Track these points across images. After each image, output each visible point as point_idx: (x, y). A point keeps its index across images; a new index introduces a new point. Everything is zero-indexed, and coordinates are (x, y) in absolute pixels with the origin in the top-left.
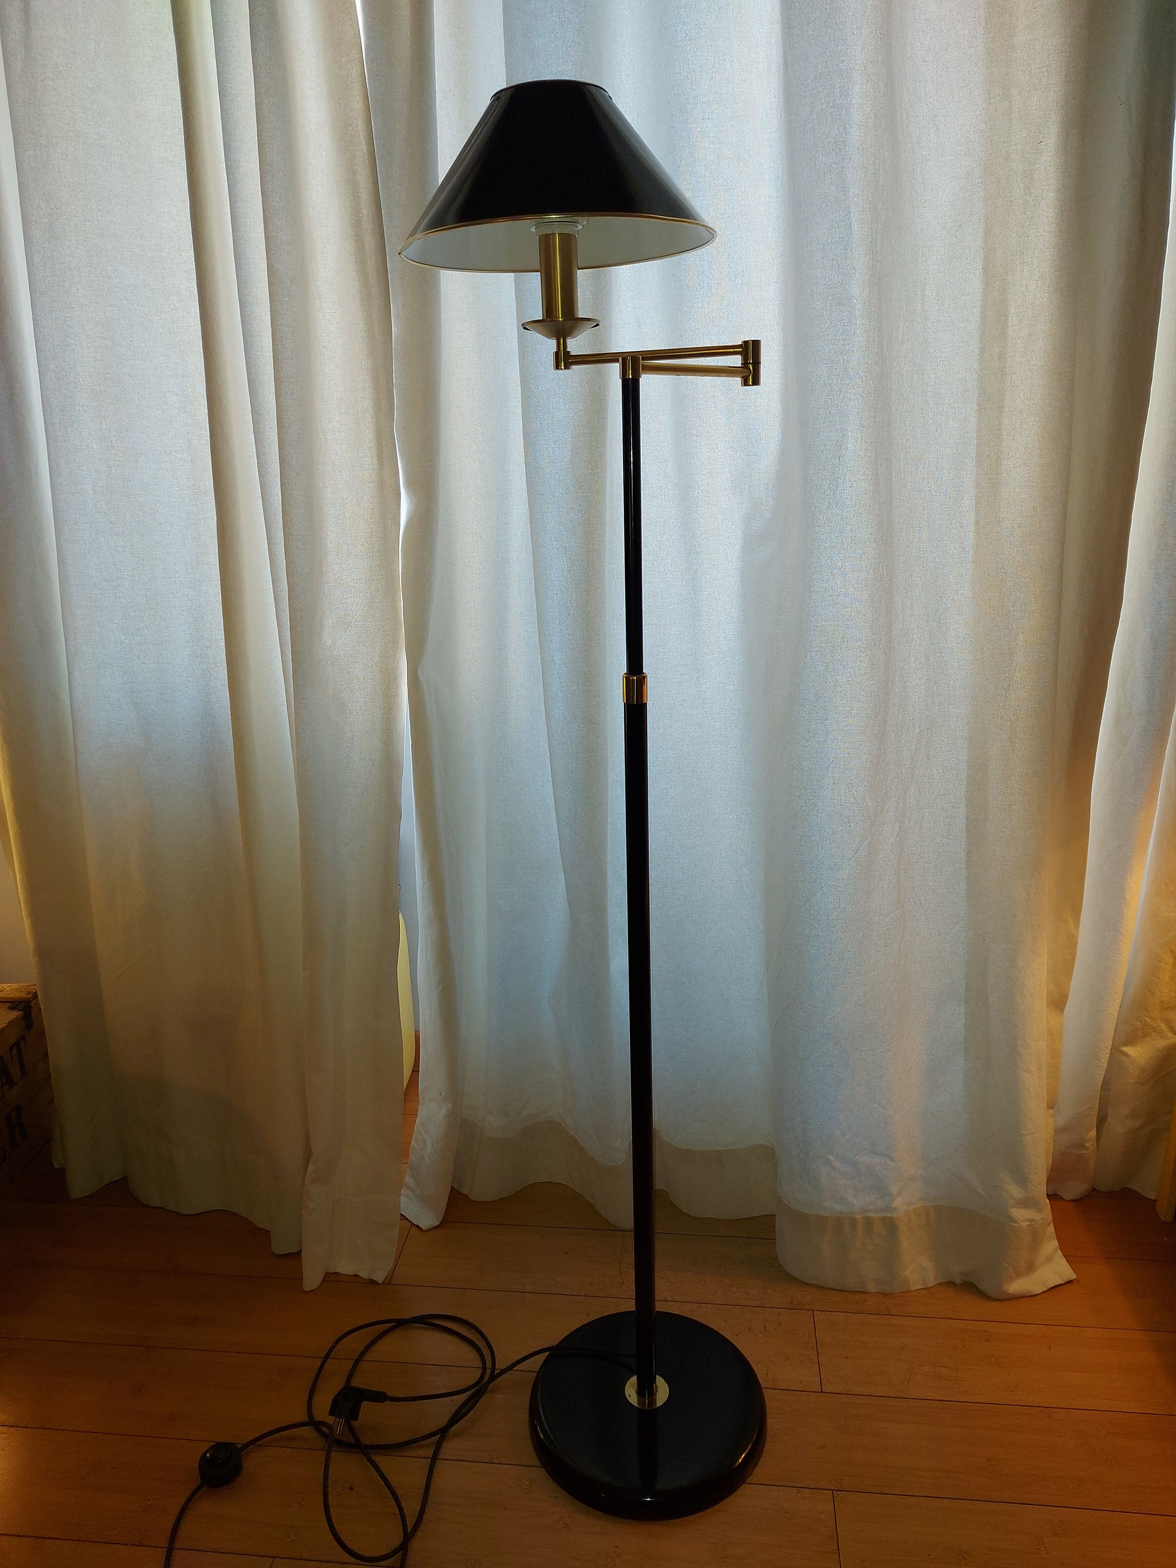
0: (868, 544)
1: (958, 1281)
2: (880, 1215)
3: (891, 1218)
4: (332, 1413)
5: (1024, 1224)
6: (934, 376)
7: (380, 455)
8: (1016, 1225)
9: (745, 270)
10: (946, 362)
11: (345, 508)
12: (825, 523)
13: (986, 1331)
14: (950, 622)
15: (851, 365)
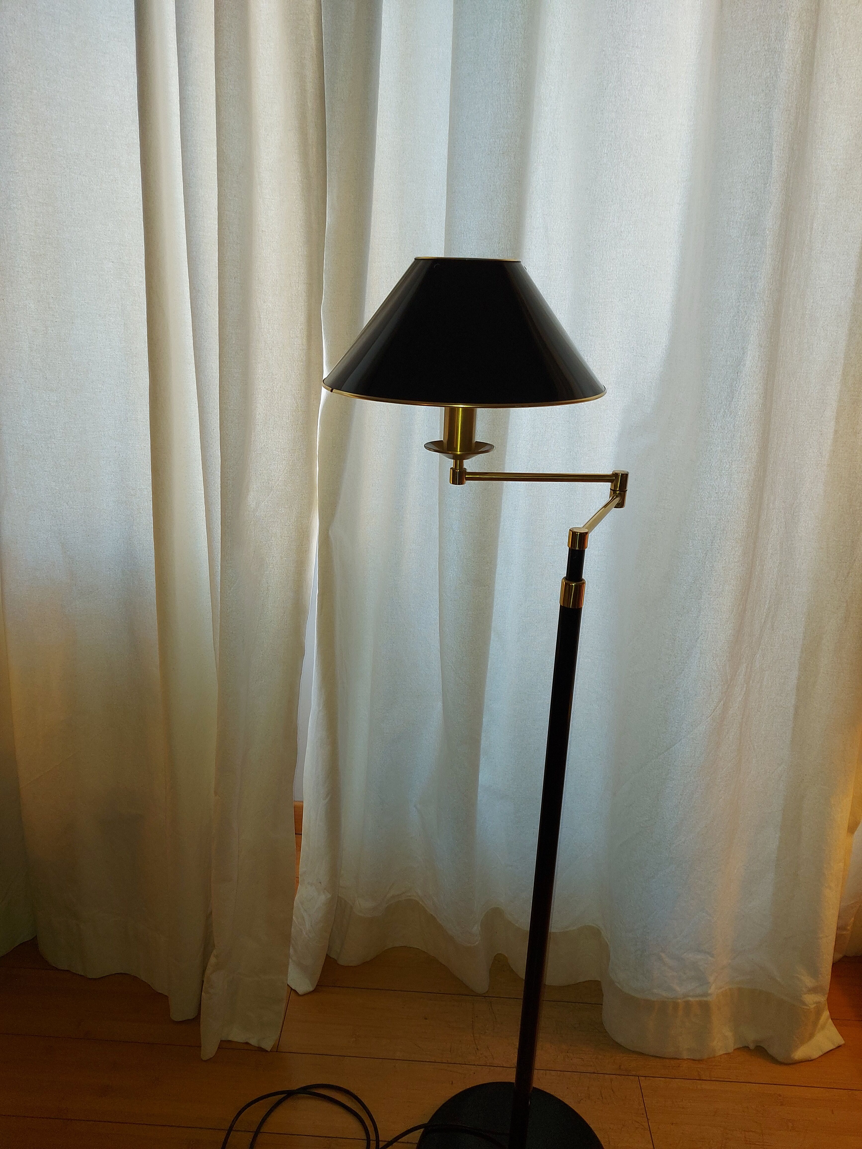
0: (753, 449)
1: (752, 1046)
2: (698, 999)
3: (706, 1001)
5: (813, 1006)
6: (812, 301)
8: (806, 1007)
9: (653, 190)
10: (823, 289)
13: (780, 1095)
14: (802, 515)
15: (757, 291)
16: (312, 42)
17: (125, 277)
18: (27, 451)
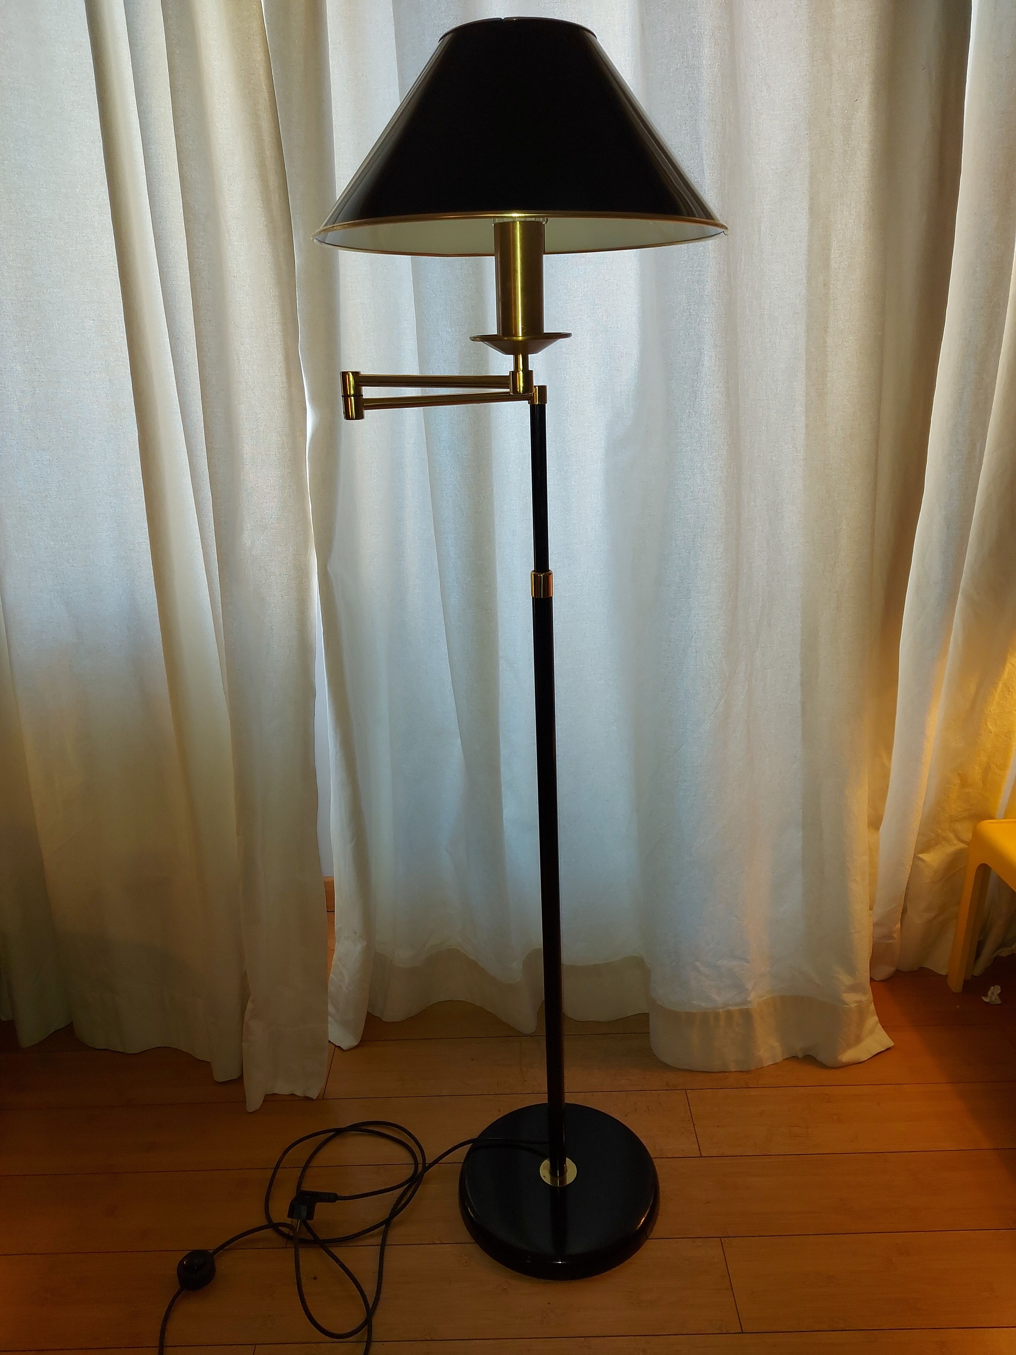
0: (722, 447)
1: (800, 1055)
2: (738, 1008)
3: (747, 1009)
4: (290, 1215)
5: (853, 1005)
6: (769, 301)
7: (288, 375)
8: (847, 1007)
10: (778, 289)
11: (259, 422)
12: (686, 430)
13: (827, 1095)
14: (786, 511)
15: (706, 293)
16: (264, 94)
17: (106, 334)
18: (24, 512)
